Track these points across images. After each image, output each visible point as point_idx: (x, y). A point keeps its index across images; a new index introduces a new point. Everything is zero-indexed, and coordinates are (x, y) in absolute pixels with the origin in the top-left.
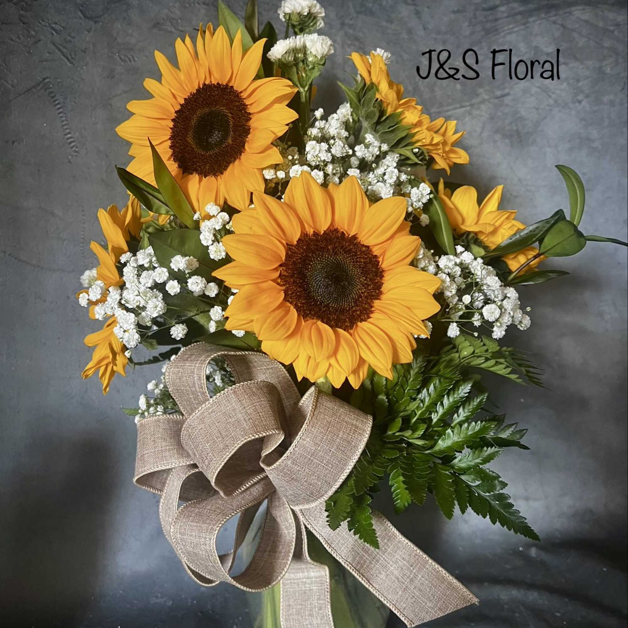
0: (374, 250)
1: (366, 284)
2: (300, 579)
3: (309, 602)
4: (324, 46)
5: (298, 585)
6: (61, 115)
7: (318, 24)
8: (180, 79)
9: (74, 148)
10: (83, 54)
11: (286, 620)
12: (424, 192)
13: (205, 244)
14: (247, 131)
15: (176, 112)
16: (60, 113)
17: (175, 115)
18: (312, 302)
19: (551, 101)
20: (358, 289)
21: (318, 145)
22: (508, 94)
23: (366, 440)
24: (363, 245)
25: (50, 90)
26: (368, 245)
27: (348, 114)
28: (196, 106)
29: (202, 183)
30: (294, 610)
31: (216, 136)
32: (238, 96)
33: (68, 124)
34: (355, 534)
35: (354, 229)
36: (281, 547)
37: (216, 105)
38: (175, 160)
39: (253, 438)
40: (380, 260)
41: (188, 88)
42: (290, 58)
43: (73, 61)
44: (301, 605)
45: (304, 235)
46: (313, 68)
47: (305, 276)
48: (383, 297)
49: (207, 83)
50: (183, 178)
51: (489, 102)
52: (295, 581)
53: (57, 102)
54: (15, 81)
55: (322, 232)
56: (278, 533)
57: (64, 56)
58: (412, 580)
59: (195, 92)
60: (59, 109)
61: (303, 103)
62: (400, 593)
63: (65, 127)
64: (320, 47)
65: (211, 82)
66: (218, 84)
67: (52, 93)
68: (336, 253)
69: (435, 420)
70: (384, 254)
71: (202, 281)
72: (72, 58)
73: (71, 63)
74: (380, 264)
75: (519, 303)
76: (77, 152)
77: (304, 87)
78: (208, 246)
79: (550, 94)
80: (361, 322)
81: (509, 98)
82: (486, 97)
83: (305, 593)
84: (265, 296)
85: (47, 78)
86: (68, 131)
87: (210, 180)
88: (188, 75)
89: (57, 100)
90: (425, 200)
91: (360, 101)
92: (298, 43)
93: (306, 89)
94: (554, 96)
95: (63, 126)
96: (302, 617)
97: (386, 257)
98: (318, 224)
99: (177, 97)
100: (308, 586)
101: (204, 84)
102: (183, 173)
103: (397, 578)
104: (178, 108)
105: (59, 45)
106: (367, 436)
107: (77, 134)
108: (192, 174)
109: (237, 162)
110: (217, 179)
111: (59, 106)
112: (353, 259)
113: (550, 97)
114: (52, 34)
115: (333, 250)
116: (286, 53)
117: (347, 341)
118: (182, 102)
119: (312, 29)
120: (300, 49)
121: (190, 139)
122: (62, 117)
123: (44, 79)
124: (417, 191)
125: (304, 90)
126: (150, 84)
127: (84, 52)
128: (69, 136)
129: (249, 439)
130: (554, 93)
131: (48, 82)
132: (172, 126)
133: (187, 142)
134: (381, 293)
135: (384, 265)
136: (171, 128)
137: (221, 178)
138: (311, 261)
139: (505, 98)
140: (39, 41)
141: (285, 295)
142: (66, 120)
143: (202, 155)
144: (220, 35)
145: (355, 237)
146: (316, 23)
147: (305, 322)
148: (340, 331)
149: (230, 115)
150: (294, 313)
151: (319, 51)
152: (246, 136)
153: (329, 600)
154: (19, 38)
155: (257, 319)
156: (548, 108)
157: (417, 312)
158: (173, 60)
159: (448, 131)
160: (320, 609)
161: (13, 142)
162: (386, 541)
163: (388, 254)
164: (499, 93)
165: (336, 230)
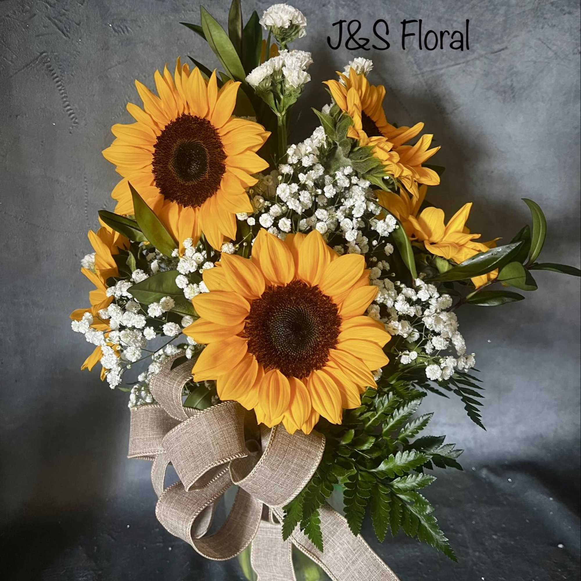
0: (333, 298)
1: (324, 333)
2: (268, 528)
3: (274, 549)
4: (301, 76)
5: (267, 533)
6: (60, 88)
7: (300, 33)
8: (161, 108)
9: (74, 120)
10: (78, 26)
11: (255, 560)
12: (390, 223)
13: (180, 287)
14: (222, 169)
15: (158, 138)
16: (58, 86)
17: (157, 140)
18: (273, 352)
19: (551, 54)
20: (316, 338)
21: (288, 187)
22: (506, 48)
23: (317, 464)
24: (324, 296)
25: (49, 64)
26: (328, 295)
27: (322, 140)
28: (176, 135)
29: (182, 213)
30: (262, 554)
31: (194, 168)
32: (214, 133)
33: (67, 97)
34: (305, 534)
35: (316, 280)
36: (251, 513)
37: (194, 137)
38: (158, 185)
39: (219, 464)
40: (339, 307)
41: (169, 117)
42: (267, 85)
43: (68, 34)
44: (268, 550)
45: (269, 288)
46: (290, 95)
47: (268, 328)
48: (338, 346)
49: (186, 113)
50: (164, 204)
51: (485, 57)
52: (265, 529)
53: (55, 75)
54: (14, 56)
55: (286, 285)
56: (250, 499)
57: (59, 29)
58: (353, 562)
59: (175, 120)
60: (57, 82)
61: (280, 127)
62: (343, 571)
63: (65, 99)
64: (297, 78)
65: (189, 113)
66: (196, 116)
67: (50, 66)
68: (298, 303)
69: (385, 430)
70: (343, 302)
71: (175, 328)
72: (67, 31)
73: (65, 36)
74: (338, 312)
75: (465, 348)
76: (77, 123)
77: (281, 113)
78: (183, 289)
79: (550, 46)
80: (317, 369)
81: (507, 52)
82: (483, 53)
83: (272, 541)
84: (230, 350)
85: (44, 52)
86: (67, 103)
87: (188, 210)
88: (168, 104)
89: (55, 73)
90: (390, 230)
91: (335, 125)
92: (276, 66)
93: (283, 114)
94: (554, 48)
95: (62, 98)
96: (268, 559)
97: (344, 305)
98: (282, 277)
99: (159, 124)
100: (274, 535)
101: (184, 115)
102: (165, 199)
103: (342, 558)
104: (159, 134)
105: (54, 18)
106: (319, 461)
107: (76, 106)
108: (172, 201)
109: (213, 198)
110: (195, 210)
111: (57, 79)
112: (313, 309)
113: (550, 49)
114: (47, 8)
115: (295, 300)
116: (264, 80)
117: (301, 391)
118: (164, 128)
119: (294, 38)
120: (279, 71)
121: (170, 167)
122: (60, 90)
123: (42, 53)
124: (383, 224)
125: (281, 115)
126: (132, 109)
127: (79, 25)
128: (69, 107)
129: (216, 465)
130: (554, 45)
131: (45, 56)
132: (154, 152)
133: (168, 169)
134: (336, 342)
135: (342, 313)
136: (153, 154)
137: (199, 210)
138: (275, 313)
139: (502, 52)
140: (35, 15)
141: (249, 347)
142: (66, 93)
143: (182, 185)
144: (196, 76)
145: (316, 288)
146: (298, 32)
147: (265, 373)
148: (297, 380)
149: (206, 149)
150: (255, 363)
151: (295, 82)
152: (222, 174)
153: (290, 550)
154: (15, 13)
155: (221, 376)
156: (546, 60)
157: (368, 363)
158: (153, 91)
159: (424, 144)
160: (283, 555)
161: (17, 116)
162: (335, 527)
163: (346, 303)
164: (496, 47)
165: (299, 282)
